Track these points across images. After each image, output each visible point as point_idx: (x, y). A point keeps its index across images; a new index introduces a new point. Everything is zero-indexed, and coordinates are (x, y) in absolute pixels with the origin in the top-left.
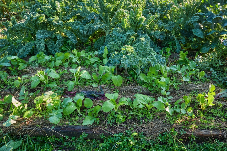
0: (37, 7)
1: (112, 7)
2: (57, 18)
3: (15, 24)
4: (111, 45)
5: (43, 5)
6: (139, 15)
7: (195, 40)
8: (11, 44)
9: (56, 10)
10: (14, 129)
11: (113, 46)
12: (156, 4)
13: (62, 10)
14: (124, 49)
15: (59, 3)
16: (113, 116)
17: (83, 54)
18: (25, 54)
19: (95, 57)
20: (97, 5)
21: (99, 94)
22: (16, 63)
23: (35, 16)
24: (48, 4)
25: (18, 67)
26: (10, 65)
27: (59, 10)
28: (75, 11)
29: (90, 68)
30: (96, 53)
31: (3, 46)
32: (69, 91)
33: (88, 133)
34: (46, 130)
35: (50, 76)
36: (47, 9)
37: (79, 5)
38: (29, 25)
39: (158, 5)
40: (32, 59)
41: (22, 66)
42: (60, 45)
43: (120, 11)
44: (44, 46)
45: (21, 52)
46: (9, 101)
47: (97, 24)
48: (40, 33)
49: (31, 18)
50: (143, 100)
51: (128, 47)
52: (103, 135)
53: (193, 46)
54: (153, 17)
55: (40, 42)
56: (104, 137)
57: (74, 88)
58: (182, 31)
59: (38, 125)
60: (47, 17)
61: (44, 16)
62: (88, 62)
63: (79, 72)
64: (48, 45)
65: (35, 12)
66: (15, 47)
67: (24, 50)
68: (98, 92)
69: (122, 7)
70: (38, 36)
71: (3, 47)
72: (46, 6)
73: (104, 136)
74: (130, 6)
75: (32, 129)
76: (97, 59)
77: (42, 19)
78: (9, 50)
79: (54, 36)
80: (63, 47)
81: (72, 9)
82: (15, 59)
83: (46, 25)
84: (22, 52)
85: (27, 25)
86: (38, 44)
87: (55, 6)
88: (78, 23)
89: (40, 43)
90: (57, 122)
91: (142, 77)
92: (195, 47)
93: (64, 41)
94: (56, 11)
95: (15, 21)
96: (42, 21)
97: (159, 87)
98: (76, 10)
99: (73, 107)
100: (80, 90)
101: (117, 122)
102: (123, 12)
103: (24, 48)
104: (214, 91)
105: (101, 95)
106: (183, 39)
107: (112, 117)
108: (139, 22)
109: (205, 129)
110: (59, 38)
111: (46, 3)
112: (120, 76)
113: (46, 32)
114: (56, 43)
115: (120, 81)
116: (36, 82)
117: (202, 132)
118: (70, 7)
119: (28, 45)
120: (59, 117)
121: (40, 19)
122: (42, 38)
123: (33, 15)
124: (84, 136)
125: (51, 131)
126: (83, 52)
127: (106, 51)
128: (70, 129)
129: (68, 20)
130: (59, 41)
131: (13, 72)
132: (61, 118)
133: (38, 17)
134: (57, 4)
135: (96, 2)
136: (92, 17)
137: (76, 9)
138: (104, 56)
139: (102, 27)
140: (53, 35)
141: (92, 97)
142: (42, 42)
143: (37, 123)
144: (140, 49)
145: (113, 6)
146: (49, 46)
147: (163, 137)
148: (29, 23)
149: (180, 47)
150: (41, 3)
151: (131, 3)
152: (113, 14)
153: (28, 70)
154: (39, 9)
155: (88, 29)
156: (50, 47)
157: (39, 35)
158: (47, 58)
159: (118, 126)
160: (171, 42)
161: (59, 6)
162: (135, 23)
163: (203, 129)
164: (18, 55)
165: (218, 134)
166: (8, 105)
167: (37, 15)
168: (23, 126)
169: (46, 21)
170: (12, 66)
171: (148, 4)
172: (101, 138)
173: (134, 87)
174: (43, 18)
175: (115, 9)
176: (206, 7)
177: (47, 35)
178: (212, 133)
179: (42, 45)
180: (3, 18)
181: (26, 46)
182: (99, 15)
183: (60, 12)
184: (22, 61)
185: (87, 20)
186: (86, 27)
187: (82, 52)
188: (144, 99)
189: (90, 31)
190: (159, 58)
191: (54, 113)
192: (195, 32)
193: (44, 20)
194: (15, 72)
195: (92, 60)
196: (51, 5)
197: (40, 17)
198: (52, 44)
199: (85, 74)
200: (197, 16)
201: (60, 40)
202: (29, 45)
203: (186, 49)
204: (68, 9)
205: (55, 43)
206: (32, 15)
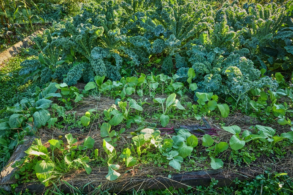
6: (225, 29)
7: (286, 60)
10: (116, 184)
14: (229, 71)
17: (162, 78)
18: (75, 80)
21: (204, 128)
22: (68, 93)
23: (92, 28)
26: (60, 96)
27: (116, 21)
28: (132, 24)
30: (177, 76)
32: (164, 128)
33: (217, 179)
34: (162, 180)
37: (137, 15)
38: (81, 40)
40: (91, 85)
46: (88, 145)
48: (97, 51)
49: (87, 32)
52: (237, 180)
53: (285, 66)
55: (99, 63)
56: (239, 183)
58: (264, 49)
59: (150, 175)
61: (103, 29)
70: (95, 55)
71: (34, 71)
73: (240, 181)
75: (142, 182)
76: (180, 85)
78: (43, 75)
82: (66, 87)
89: (100, 65)
90: (179, 168)
92: (287, 67)
94: (113, 23)
96: (100, 36)
98: (132, 21)
100: (177, 124)
101: (245, 162)
103: (73, 72)
105: (208, 130)
106: (271, 58)
108: (227, 38)
112: (225, 105)
113: (102, 50)
114: (116, 65)
115: (227, 111)
119: (77, 69)
120: (180, 162)
121: (97, 33)
122: (100, 58)
124: (214, 184)
125: (169, 181)
128: (192, 176)
131: (67, 105)
132: (182, 162)
133: (94, 30)
134: (115, 13)
138: (189, 80)
139: (179, 43)
140: (109, 54)
141: (197, 132)
144: (244, 71)
154: (90, 20)
159: (249, 166)
161: (117, 17)
162: (221, 39)
164: (66, 81)
170: (65, 97)
172: (236, 183)
173: (241, 117)
174: (101, 32)
177: (105, 53)
179: (103, 67)
180: (8, 31)
181: (74, 69)
183: (118, 24)
184: (76, 90)
186: (155, 44)
188: (268, 131)
189: (160, 49)
191: (171, 156)
192: (289, 50)
195: (175, 86)
197: (97, 30)
198: (110, 66)
203: (273, 70)
206: (88, 28)
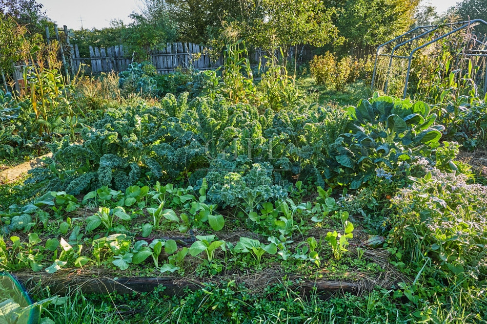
0: (106, 122)
1: (218, 124)
2: (134, 137)
3: (68, 146)
4: (212, 176)
5: (115, 119)
6: (255, 135)
7: (341, 172)
8: (55, 177)
9: (135, 127)
11: (215, 176)
12: (287, 122)
13: (143, 127)
14: (228, 178)
15: (139, 118)
16: (206, 267)
17: (169, 188)
18: (78, 189)
19: (188, 193)
20: (196, 120)
21: (188, 240)
22: (63, 202)
23: (103, 134)
24: (123, 119)
25: (66, 207)
26: (53, 204)
27: (138, 127)
28: (163, 130)
29: (178, 209)
30: (190, 188)
31: (43, 179)
32: (144, 237)
33: (166, 286)
34: (106, 281)
35: (117, 215)
36: (121, 125)
37: (170, 121)
38: (91, 146)
39: (289, 122)
40: (90, 195)
41: (72, 206)
42: (134, 179)
43: (229, 129)
44: (110, 178)
45: (72, 187)
47: (194, 147)
48: (107, 158)
49: (97, 137)
50: (249, 244)
51: (233, 175)
52: (187, 288)
53: (341, 180)
54: (277, 138)
55: (105, 171)
57: (152, 233)
59: (95, 276)
60: (120, 137)
61: (117, 134)
62: (175, 201)
63: (161, 211)
64: (115, 178)
65: (103, 129)
66: (61, 180)
67: (77, 184)
68: (188, 239)
69: (233, 124)
70: (103, 163)
72: (120, 121)
73: (189, 290)
74: (246, 124)
75: (84, 281)
76: (190, 197)
77: (112, 139)
78: (50, 185)
79: (126, 165)
80: (139, 182)
81: (158, 127)
82: (63, 195)
83: (116, 148)
84: (74, 186)
85: (89, 146)
86: (102, 175)
87: (134, 122)
88: (165, 146)
89: (105, 173)
90: (123, 267)
91: (253, 217)
93: (142, 173)
94: (134, 129)
95: (68, 143)
96: (113, 142)
97: (276, 230)
99: (147, 252)
100: (161, 235)
101: (209, 273)
102: (233, 131)
103: (78, 181)
104: (352, 232)
105: (191, 242)
106: (327, 171)
107: (204, 268)
109: (334, 280)
110: (135, 167)
111: (119, 117)
112: (221, 216)
113: (115, 157)
114: (129, 175)
115: (221, 223)
116: (95, 222)
117: (330, 283)
118: (156, 124)
119: (84, 177)
121: (110, 138)
122: (108, 166)
123: (101, 132)
124: (160, 290)
125: (113, 284)
126: (170, 185)
127: (204, 185)
128: (140, 281)
129: (152, 143)
130: (133, 171)
131: (56, 214)
132: (130, 262)
133: (107, 135)
134: (137, 118)
135: (195, 117)
136: (189, 138)
137: (164, 127)
138: (201, 192)
139: (202, 151)
140: (125, 163)
142: (107, 171)
143: (94, 272)
144: (252, 179)
145: (220, 123)
146: (117, 179)
147: (272, 289)
148: (92, 143)
149: (323, 183)
150: (112, 117)
151: (248, 120)
152: (218, 134)
153: (80, 212)
154: (109, 125)
155: (181, 155)
156: (118, 181)
157: (105, 161)
158: (114, 193)
159: (212, 278)
160: (312, 177)
161: (139, 122)
163: (331, 280)
164: (67, 190)
165: (350, 285)
166: (49, 253)
167: (106, 132)
168: (72, 276)
169: (117, 141)
170: (57, 206)
171: (275, 122)
172: (185, 291)
173: (242, 233)
174: (114, 138)
175: (223, 127)
176: (358, 127)
177: (116, 161)
178: (342, 285)
179: (108, 176)
181: (82, 178)
182: (199, 136)
183: (140, 130)
184: (73, 199)
185: (180, 142)
186: (178, 152)
187: (168, 186)
188: (251, 243)
190: (279, 190)
191: (120, 256)
193: (115, 141)
194: (59, 214)
195: (183, 199)
196: (128, 120)
197: (110, 135)
198: (122, 177)
199: (170, 214)
200: (341, 137)
201: (135, 171)
202: (86, 177)
204: (152, 127)
205: (127, 175)
206: (99, 133)
